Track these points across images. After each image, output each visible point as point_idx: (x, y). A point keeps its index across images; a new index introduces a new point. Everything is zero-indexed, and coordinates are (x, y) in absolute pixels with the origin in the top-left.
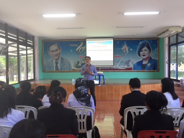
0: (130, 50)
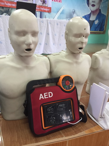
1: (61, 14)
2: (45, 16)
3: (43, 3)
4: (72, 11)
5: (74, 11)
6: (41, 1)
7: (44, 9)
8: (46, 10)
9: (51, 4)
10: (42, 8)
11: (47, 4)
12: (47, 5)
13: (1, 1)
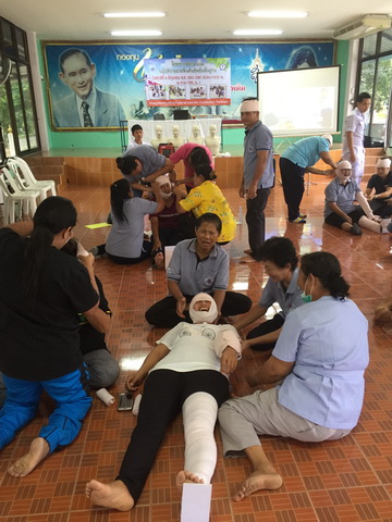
2: (223, 110)
3: (219, 96)
7: (222, 102)
8: (224, 102)
9: (230, 94)
11: (225, 95)
12: (224, 97)
13: (172, 100)
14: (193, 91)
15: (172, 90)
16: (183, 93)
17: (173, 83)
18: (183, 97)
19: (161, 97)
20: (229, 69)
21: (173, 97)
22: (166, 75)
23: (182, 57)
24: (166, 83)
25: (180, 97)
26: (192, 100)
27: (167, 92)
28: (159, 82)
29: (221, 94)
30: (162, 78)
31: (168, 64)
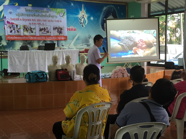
0: (90, 19)
1: (76, 40)
2: (62, 44)
3: (60, 34)
4: (87, 37)
5: (89, 36)
6: (58, 32)
7: (61, 38)
8: (63, 38)
9: (67, 33)
10: (59, 37)
11: (63, 33)
12: (63, 35)
13: (26, 36)
14: (41, 30)
15: (26, 28)
16: (34, 31)
17: (27, 23)
18: (33, 34)
19: (17, 34)
20: (65, 16)
21: (26, 33)
22: (21, 18)
23: (33, 6)
24: (21, 23)
25: (31, 34)
26: (40, 36)
27: (22, 30)
28: (16, 22)
29: (60, 32)
30: (18, 19)
31: (22, 10)
